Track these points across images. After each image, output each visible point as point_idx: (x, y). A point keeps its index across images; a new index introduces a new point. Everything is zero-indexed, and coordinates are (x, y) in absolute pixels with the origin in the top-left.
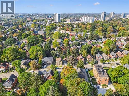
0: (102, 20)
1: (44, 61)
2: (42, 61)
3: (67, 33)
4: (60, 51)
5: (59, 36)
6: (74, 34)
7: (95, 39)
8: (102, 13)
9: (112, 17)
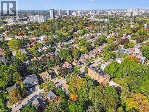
0: (51, 18)
1: (27, 84)
2: (25, 84)
3: (25, 39)
4: (38, 64)
5: (19, 45)
6: (35, 38)
7: (65, 41)
8: (50, 11)
9: (59, 15)
